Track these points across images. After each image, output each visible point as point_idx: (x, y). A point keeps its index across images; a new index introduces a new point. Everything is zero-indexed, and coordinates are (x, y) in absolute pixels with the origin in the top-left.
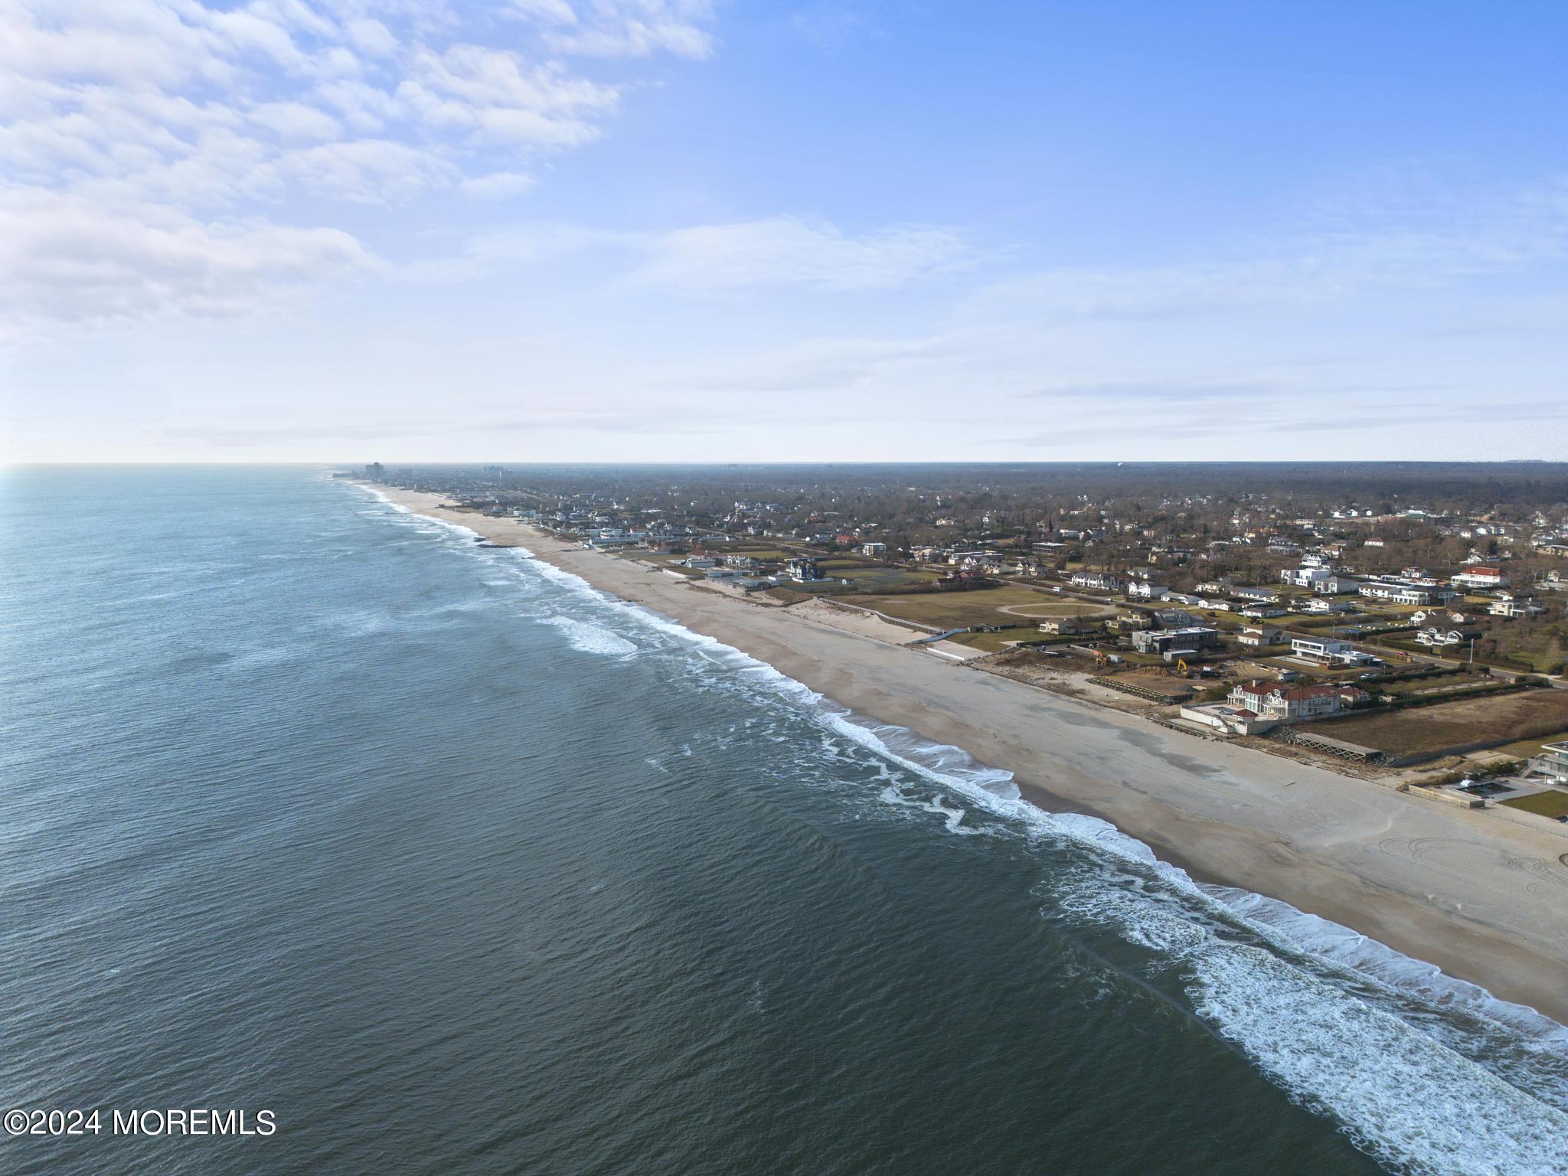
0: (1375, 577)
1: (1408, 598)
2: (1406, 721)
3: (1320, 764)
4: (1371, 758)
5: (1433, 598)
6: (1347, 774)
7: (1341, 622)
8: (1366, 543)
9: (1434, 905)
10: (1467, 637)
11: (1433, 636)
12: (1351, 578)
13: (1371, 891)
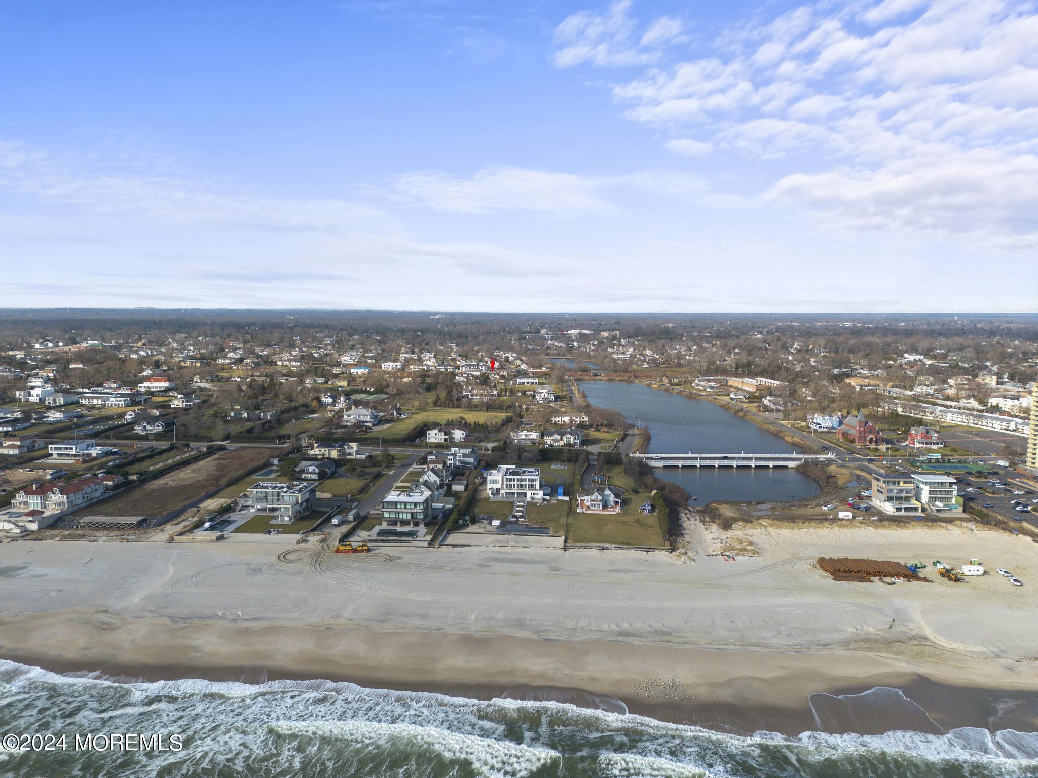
0: (86, 390)
1: (117, 403)
2: (153, 491)
3: (104, 538)
4: (140, 524)
5: (134, 400)
6: (128, 541)
7: (77, 426)
8: (72, 366)
9: (225, 619)
10: (167, 425)
11: (145, 428)
12: (69, 393)
13: (181, 625)
